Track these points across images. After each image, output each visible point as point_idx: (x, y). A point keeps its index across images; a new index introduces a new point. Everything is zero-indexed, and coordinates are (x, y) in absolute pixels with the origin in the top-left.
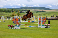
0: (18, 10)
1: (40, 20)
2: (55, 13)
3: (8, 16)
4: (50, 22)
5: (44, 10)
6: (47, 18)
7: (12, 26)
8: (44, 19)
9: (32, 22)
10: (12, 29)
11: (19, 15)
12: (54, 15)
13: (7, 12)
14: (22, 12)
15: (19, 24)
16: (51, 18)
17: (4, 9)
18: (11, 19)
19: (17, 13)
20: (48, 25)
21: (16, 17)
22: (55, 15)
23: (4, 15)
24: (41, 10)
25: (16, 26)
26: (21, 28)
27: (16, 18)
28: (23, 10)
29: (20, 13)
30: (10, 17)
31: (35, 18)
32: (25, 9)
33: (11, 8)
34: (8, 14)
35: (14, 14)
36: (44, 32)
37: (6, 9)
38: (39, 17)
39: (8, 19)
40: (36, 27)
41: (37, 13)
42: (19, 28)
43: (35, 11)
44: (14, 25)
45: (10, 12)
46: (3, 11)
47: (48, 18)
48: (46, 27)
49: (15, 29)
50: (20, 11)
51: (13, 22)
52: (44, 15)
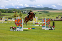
0: (20, 10)
1: (44, 21)
2: (60, 13)
3: (9, 17)
4: (55, 24)
5: (48, 11)
6: (51, 20)
7: (14, 28)
8: (48, 20)
9: (36, 24)
10: (14, 31)
11: (21, 16)
12: (58, 16)
13: (9, 13)
14: (24, 13)
15: (21, 25)
16: (56, 19)
17: (5, 9)
18: (13, 20)
19: (19, 14)
20: (53, 27)
21: (18, 18)
22: (60, 16)
23: (5, 16)
24: (45, 11)
25: (18, 28)
26: (23, 30)
27: (18, 20)
28: (25, 11)
29: (22, 14)
30: (11, 18)
31: (39, 19)
32: (28, 10)
33: (13, 9)
34: (10, 15)
35: (16, 15)
36: (48, 34)
37: (7, 10)
38: (42, 18)
39: (9, 20)
40: (40, 29)
41: (41, 13)
42: (22, 30)
43: (38, 12)
44: (16, 27)
45: (12, 12)
46: (5, 11)
47: (53, 19)
48: (50, 28)
49: (18, 31)
50: (23, 12)
51: (15, 24)
52: (48, 16)
